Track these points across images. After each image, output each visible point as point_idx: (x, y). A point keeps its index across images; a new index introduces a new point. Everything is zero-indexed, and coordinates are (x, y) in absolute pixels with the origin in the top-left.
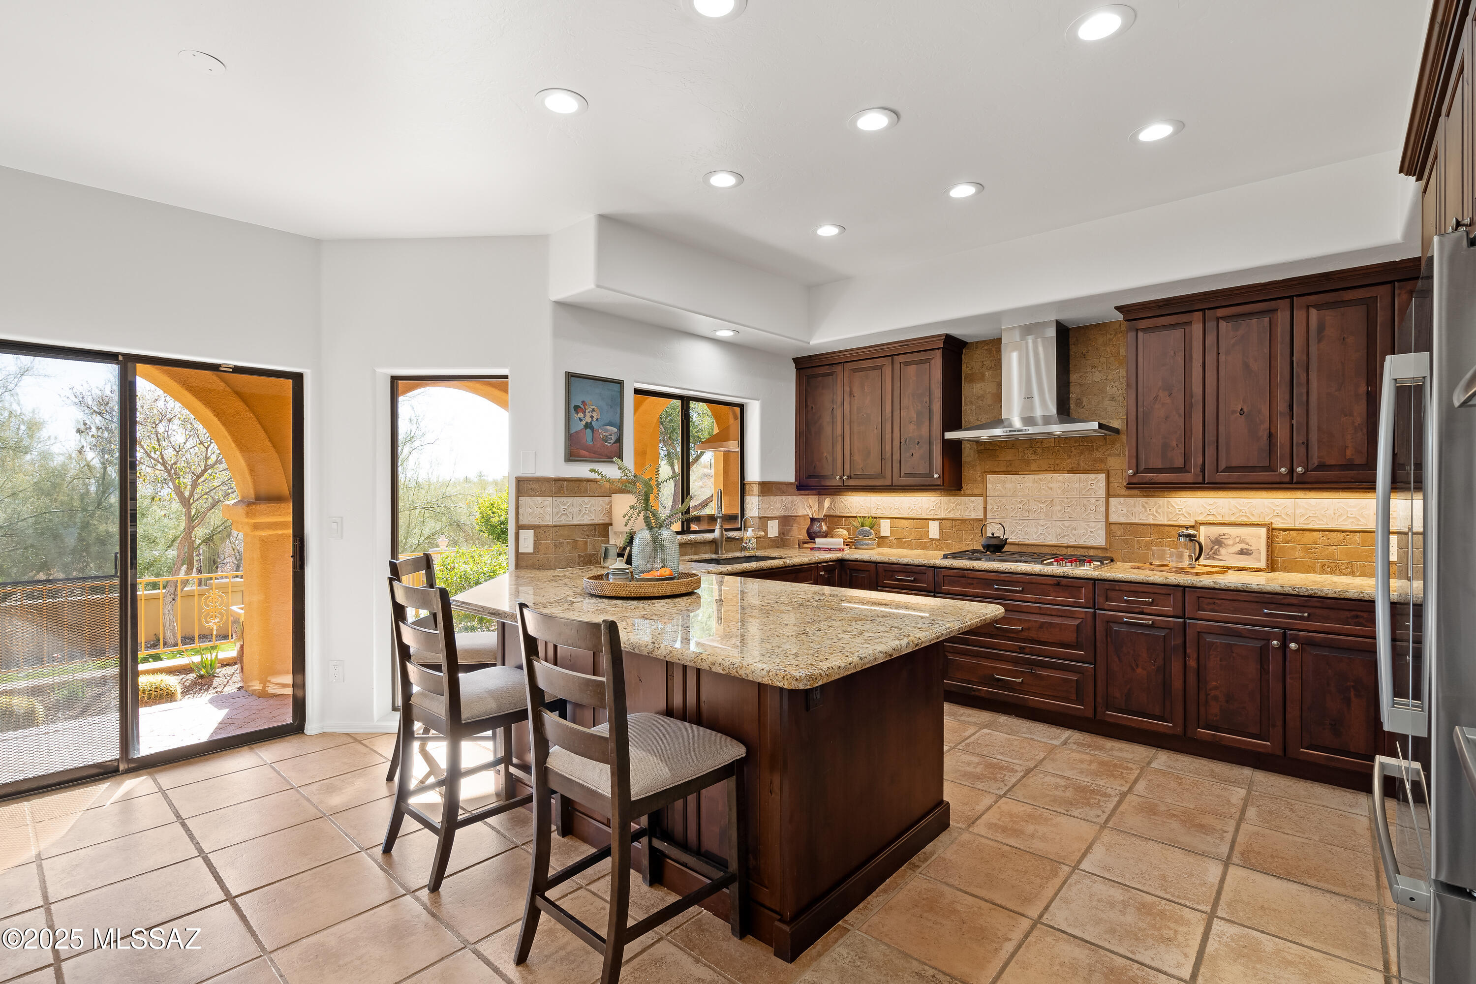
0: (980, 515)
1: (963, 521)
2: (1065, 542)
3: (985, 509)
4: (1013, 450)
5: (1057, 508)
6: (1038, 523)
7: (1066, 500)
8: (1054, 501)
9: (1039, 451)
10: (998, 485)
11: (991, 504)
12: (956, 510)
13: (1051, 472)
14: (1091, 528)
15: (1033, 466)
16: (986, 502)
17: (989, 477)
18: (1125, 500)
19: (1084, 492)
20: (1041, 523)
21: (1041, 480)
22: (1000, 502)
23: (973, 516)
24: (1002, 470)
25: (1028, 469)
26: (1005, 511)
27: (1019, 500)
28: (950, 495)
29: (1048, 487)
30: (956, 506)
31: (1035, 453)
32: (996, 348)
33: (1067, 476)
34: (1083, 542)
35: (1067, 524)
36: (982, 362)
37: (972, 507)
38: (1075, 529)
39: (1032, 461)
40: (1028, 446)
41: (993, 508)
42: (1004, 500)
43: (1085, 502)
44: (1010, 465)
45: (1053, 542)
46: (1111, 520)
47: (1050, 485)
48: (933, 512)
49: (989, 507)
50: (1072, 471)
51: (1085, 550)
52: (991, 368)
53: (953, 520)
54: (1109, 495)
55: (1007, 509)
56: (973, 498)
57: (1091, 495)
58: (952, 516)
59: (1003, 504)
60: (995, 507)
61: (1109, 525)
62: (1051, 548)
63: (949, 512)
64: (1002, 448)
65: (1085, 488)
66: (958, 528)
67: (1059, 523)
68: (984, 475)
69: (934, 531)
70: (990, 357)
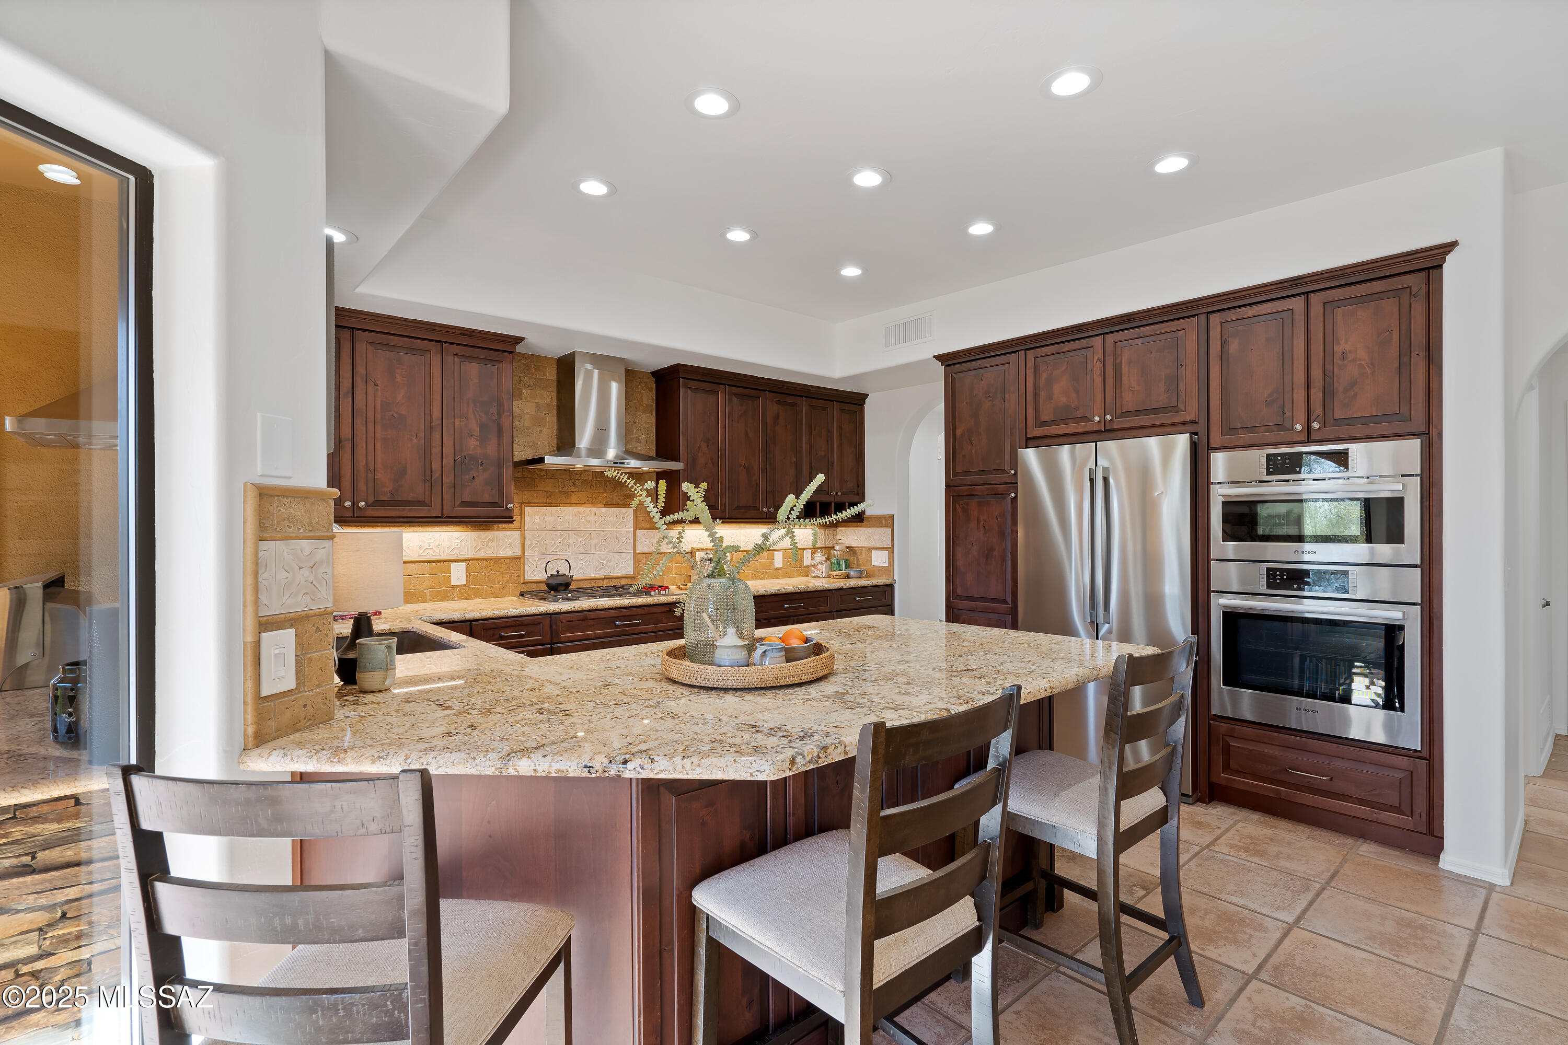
0: (517, 552)
1: (496, 560)
2: (602, 574)
3: (523, 545)
4: (553, 480)
5: (594, 542)
6: (578, 558)
7: (602, 533)
8: (592, 534)
9: (578, 483)
10: (537, 518)
11: (529, 539)
12: (487, 548)
13: (591, 505)
14: (623, 559)
15: (573, 499)
16: (522, 537)
17: (527, 509)
18: (647, 532)
19: (617, 526)
20: (581, 557)
21: (579, 513)
22: (539, 536)
23: (509, 553)
24: (541, 501)
25: (568, 501)
26: (545, 546)
27: (559, 534)
28: (480, 530)
29: (586, 520)
30: (488, 542)
31: (574, 485)
32: (535, 366)
33: (603, 509)
34: (616, 573)
35: (603, 556)
36: (520, 377)
37: (508, 543)
38: (610, 561)
39: (572, 493)
40: (568, 478)
41: (532, 544)
42: (543, 534)
43: (618, 534)
44: (550, 496)
45: (591, 576)
46: (638, 551)
47: (589, 519)
48: (456, 551)
49: (527, 543)
50: (608, 505)
51: (618, 580)
52: (529, 386)
53: (483, 559)
54: (636, 528)
55: (546, 544)
56: (508, 533)
57: (622, 527)
58: (482, 555)
59: (542, 539)
60: (535, 542)
61: (636, 554)
62: (589, 581)
63: (479, 550)
64: (541, 477)
65: (618, 521)
66: (491, 570)
67: (597, 556)
68: (523, 506)
69: (458, 574)
70: (528, 374)
